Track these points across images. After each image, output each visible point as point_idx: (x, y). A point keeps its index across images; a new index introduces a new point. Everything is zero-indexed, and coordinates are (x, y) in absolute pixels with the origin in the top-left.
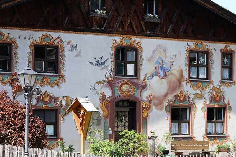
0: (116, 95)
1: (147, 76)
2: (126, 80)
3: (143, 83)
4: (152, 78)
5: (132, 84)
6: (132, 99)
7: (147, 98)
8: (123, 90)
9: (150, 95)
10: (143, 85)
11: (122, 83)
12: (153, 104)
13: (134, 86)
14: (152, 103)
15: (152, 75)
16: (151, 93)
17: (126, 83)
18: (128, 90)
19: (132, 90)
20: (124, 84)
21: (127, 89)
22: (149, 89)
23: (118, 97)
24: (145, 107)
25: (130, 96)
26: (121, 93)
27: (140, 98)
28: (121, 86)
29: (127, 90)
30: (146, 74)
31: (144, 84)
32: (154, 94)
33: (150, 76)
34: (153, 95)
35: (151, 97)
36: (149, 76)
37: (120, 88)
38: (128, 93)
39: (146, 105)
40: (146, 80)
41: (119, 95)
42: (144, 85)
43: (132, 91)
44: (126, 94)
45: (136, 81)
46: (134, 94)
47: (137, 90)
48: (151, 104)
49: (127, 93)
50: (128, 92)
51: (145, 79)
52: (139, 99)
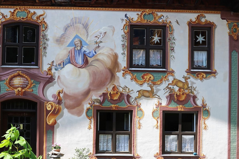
0: (1, 92)
1: (55, 64)
2: (19, 71)
3: (47, 75)
4: (64, 67)
5: (29, 77)
6: (29, 98)
7: (54, 96)
8: (13, 85)
9: (59, 93)
10: (47, 78)
11: (12, 75)
12: (64, 106)
13: (31, 79)
14: (63, 104)
15: (63, 63)
16: (61, 89)
17: (19, 75)
18: (22, 85)
19: (29, 85)
20: (15, 76)
21: (21, 83)
22: (57, 83)
23: (5, 95)
24: (50, 111)
25: (25, 93)
26: (10, 90)
27: (41, 96)
28: (11, 79)
29: (20, 85)
30: (53, 62)
31: (50, 76)
32: (65, 90)
33: (60, 65)
34: (64, 93)
35: (61, 95)
36: (58, 64)
37: (10, 83)
38: (22, 90)
39: (52, 107)
40: (53, 71)
41: (8, 92)
42: (49, 78)
43: (28, 87)
44: (18, 90)
45: (36, 72)
46: (33, 91)
47: (37, 85)
48: (61, 106)
49: (20, 89)
50: (23, 88)
51: (50, 69)
52: (41, 98)
